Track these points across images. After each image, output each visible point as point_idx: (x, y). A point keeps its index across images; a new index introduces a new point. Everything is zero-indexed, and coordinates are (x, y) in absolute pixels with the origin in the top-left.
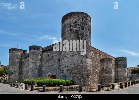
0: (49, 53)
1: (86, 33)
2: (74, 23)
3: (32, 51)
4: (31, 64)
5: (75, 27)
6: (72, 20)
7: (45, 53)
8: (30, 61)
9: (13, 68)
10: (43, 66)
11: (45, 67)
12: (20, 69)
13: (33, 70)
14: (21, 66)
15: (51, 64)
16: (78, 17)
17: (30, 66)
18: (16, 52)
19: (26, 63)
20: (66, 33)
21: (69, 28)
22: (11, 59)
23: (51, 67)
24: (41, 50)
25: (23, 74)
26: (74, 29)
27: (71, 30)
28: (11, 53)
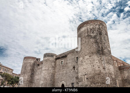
0: (63, 60)
1: (104, 38)
2: (91, 29)
3: (46, 58)
4: (44, 71)
5: (93, 33)
6: (88, 27)
7: (59, 60)
8: (43, 68)
9: (24, 76)
10: (56, 73)
11: (58, 75)
12: (31, 77)
13: (45, 79)
14: (33, 74)
15: (65, 72)
16: (95, 24)
17: (42, 74)
18: (30, 59)
19: (38, 71)
20: (84, 39)
21: (86, 34)
22: (24, 67)
23: (64, 74)
24: (55, 57)
25: (33, 83)
26: (92, 34)
27: (88, 36)
28: (25, 61)
